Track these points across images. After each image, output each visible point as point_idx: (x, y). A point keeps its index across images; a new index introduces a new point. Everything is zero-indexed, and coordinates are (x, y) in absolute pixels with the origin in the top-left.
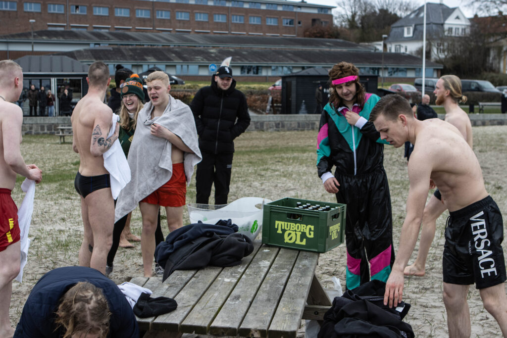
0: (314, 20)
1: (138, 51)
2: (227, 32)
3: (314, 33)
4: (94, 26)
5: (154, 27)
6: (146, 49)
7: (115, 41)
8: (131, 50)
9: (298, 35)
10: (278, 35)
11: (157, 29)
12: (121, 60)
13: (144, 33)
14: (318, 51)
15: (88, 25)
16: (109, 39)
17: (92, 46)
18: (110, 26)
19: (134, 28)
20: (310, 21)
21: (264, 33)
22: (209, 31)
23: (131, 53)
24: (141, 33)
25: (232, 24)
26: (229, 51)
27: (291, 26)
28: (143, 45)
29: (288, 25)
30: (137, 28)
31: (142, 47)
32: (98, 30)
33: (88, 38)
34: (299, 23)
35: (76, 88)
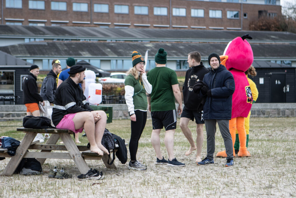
0: (260, 12)
1: (73, 46)
2: (168, 26)
3: (260, 26)
4: (30, 20)
5: (91, 21)
6: (82, 44)
7: (50, 36)
8: (65, 44)
9: (244, 28)
10: (223, 28)
11: (95, 23)
12: (55, 55)
13: (81, 28)
15: (23, 20)
16: (44, 34)
17: (27, 41)
18: (46, 21)
19: (70, 22)
20: (257, 13)
21: (207, 26)
22: (149, 25)
23: (66, 48)
24: (77, 27)
25: (173, 17)
27: (236, 18)
28: (79, 40)
29: (233, 18)
30: (74, 22)
31: (78, 42)
32: (35, 25)
33: (23, 33)
34: (245, 15)
35: (9, 81)
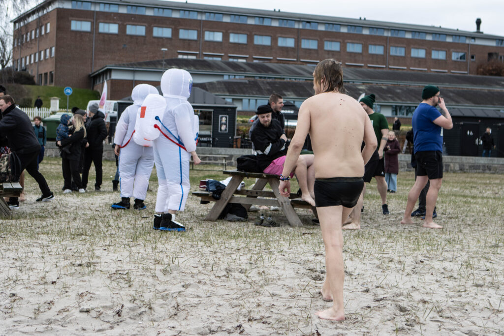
0: (490, 55)
1: (277, 85)
2: (384, 66)
3: (489, 70)
4: (230, 55)
5: (298, 58)
6: (286, 83)
7: (252, 73)
8: (268, 83)
9: (470, 72)
10: (446, 71)
11: (302, 60)
12: (257, 94)
13: (286, 65)
14: (486, 91)
15: (223, 54)
16: (245, 70)
17: (226, 78)
18: (248, 56)
19: (275, 58)
20: (487, 55)
21: (429, 68)
22: (363, 65)
23: (268, 88)
24: (281, 65)
25: (391, 56)
26: (382, 88)
27: (462, 60)
28: (284, 79)
29: (459, 60)
30: (278, 58)
31: (282, 81)
32: (235, 60)
33: (221, 69)
34: (473, 57)
35: (207, 121)
